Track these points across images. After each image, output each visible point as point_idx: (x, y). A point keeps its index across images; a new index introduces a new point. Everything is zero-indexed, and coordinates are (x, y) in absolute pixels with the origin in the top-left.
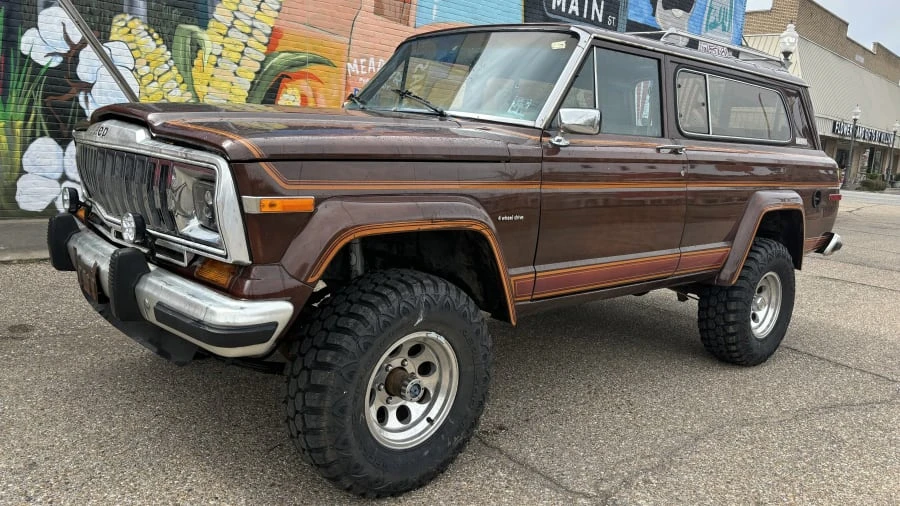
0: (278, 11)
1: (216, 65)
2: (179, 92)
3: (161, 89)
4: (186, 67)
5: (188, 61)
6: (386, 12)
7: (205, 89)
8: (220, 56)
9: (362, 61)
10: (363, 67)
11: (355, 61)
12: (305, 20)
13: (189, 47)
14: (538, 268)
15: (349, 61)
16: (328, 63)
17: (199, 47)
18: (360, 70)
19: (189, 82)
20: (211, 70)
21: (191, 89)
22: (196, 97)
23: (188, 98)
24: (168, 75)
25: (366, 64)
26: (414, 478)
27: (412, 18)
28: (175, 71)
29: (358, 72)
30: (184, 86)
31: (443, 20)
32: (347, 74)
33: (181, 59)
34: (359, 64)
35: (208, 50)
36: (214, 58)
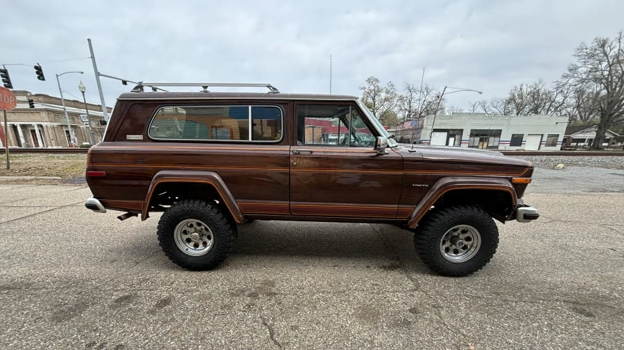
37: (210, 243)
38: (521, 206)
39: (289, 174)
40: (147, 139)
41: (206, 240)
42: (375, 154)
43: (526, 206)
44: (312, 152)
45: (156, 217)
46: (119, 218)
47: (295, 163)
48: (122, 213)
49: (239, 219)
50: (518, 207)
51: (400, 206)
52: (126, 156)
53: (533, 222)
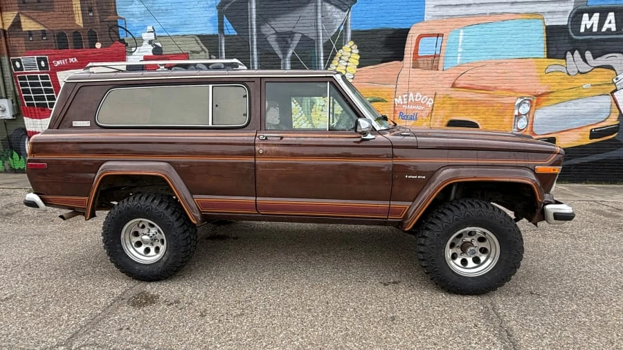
0: (353, 79)
1: (322, 110)
2: (305, 124)
4: (309, 113)
5: (309, 110)
6: (421, 65)
7: (318, 122)
9: (404, 96)
10: (405, 99)
11: (400, 97)
12: (367, 80)
13: (309, 104)
15: (395, 97)
16: (383, 101)
17: (314, 103)
18: (403, 101)
19: (310, 120)
20: (320, 113)
21: (311, 123)
22: (313, 125)
23: (310, 126)
24: (301, 117)
25: (408, 98)
27: (440, 65)
28: (304, 115)
29: (402, 103)
30: (308, 122)
31: (466, 61)
32: (395, 104)
33: (306, 110)
34: (402, 98)
35: (318, 104)
36: (321, 107)
37: (163, 248)
38: (550, 203)
39: (255, 165)
40: (95, 126)
41: (159, 244)
42: (359, 139)
43: (557, 203)
44: (282, 138)
45: (102, 215)
46: (61, 217)
47: (261, 152)
48: (65, 212)
49: (196, 218)
50: (545, 204)
51: (392, 203)
52: (70, 146)
53: (567, 223)
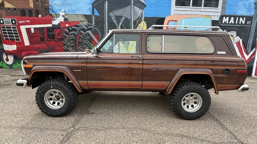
2: (126, 52)
3: (123, 51)
4: (127, 47)
8: (133, 45)
14: (88, 81)
17: (129, 44)
20: (131, 47)
23: (127, 52)
24: (124, 49)
26: (54, 114)
28: (125, 48)
30: (126, 50)
36: (132, 45)
